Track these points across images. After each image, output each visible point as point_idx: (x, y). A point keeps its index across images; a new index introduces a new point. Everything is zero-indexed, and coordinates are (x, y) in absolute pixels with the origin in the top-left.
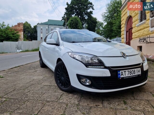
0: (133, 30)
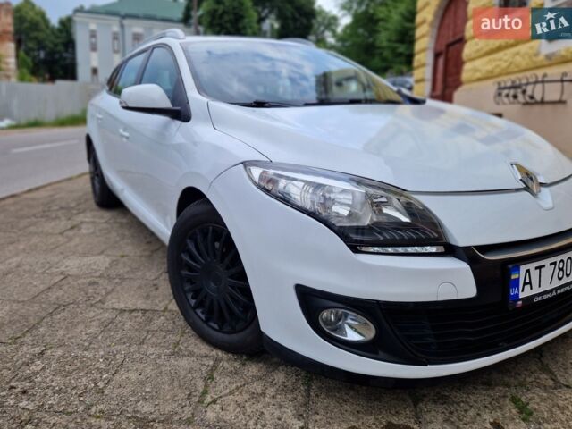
0: (468, 50)
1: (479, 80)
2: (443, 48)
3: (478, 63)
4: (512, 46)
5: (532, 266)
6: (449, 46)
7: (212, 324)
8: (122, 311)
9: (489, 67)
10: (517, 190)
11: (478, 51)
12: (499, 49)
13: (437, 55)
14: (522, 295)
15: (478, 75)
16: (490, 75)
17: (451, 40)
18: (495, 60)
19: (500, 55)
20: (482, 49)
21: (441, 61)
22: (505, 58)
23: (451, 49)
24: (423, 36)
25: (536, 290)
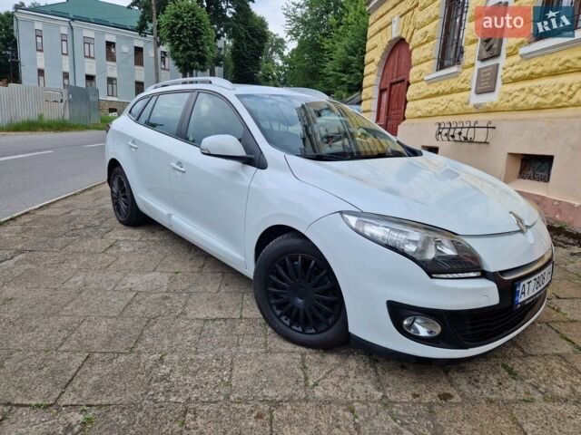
0: (411, 92)
1: (420, 117)
2: (388, 86)
3: (419, 103)
4: (448, 93)
5: (525, 282)
6: (392, 84)
7: (295, 327)
8: (206, 320)
9: (429, 109)
10: (516, 232)
11: (419, 93)
12: (437, 94)
13: (382, 91)
14: (520, 301)
15: (419, 113)
16: (428, 114)
17: (395, 80)
18: (433, 103)
19: (438, 99)
20: (423, 93)
21: (385, 96)
22: (442, 103)
23: (394, 87)
24: (371, 73)
25: (527, 297)
